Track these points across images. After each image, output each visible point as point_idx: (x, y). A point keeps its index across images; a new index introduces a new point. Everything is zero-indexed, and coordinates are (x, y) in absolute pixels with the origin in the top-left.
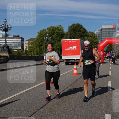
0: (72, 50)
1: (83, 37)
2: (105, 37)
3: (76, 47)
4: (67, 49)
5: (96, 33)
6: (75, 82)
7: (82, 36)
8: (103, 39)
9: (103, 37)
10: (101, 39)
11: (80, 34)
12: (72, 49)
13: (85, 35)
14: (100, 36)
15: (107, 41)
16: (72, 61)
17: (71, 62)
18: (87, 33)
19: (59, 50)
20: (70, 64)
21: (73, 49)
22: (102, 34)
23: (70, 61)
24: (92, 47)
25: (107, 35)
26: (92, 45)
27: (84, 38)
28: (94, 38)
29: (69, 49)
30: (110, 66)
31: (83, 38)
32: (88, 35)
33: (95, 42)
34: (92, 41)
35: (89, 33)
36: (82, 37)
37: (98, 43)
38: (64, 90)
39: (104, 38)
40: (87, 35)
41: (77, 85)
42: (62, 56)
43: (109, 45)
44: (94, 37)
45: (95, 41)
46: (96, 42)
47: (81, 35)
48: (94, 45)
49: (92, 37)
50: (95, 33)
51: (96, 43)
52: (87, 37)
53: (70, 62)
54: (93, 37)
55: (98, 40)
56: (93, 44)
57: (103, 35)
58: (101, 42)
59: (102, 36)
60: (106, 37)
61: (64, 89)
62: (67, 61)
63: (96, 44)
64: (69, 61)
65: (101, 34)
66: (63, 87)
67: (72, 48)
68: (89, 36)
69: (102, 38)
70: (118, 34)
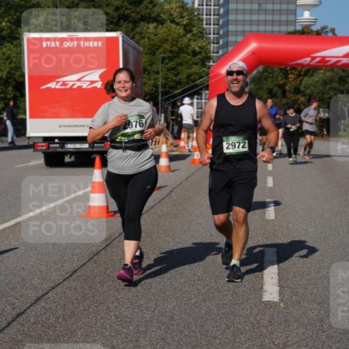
0: (80, 87)
1: (131, 25)
2: (240, 28)
3: (101, 76)
4: (52, 85)
5: (196, 6)
6: (98, 253)
7: (125, 18)
8: (231, 39)
9: (232, 28)
10: (222, 37)
11: (117, 9)
12: (78, 84)
13: (144, 12)
14: (218, 20)
15: (253, 46)
16: (78, 146)
17: (71, 153)
18: (154, 6)
19: (10, 89)
20: (67, 159)
21: (85, 86)
22: (227, 13)
23: (70, 146)
24: (176, 75)
25: (255, 17)
26: (180, 68)
27: (138, 29)
28: (191, 31)
29: (64, 84)
30: (270, 173)
31: (133, 29)
32: (159, 15)
33: (195, 53)
34: (180, 49)
35: (162, 5)
36: (130, 21)
37: (209, 58)
38: (43, 296)
39: (236, 33)
40: (153, 15)
41: (108, 271)
42: (25, 120)
43: (260, 68)
44: (188, 28)
45: (195, 46)
46: (200, 53)
47: (121, 11)
48: (190, 67)
49: (178, 24)
50: (193, 3)
51: (200, 56)
52: (152, 26)
53: (66, 153)
54: (185, 26)
55: (209, 43)
56: (181, 64)
57: (232, 17)
58: (221, 52)
59: (227, 23)
60: (247, 28)
61: (40, 293)
62: (55, 146)
63: (195, 64)
64: (62, 147)
65: (222, 11)
66: (36, 281)
67: (79, 80)
68: (162, 23)
69: (227, 34)
70: (307, 15)
